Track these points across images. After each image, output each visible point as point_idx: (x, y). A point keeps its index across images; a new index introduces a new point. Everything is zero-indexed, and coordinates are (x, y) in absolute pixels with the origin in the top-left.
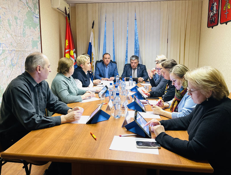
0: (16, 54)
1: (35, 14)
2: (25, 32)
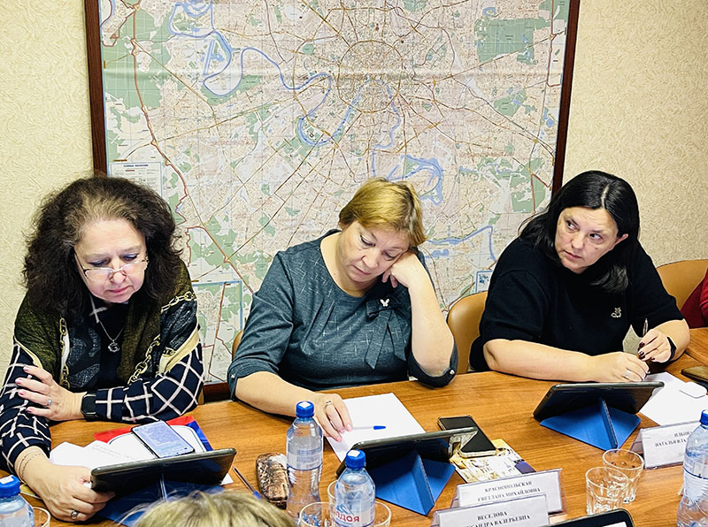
0: (334, 91)
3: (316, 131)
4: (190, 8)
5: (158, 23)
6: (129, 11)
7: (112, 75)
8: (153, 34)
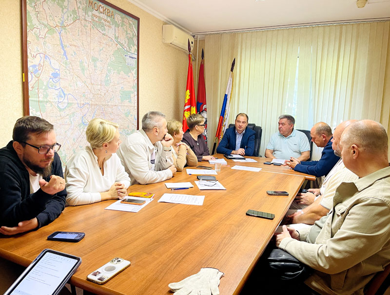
0: (90, 109)
1: (129, 53)
2: (108, 78)
3: (86, 121)
4: (54, 80)
5: (45, 84)
6: (37, 79)
7: (32, 100)
8: (44, 87)
